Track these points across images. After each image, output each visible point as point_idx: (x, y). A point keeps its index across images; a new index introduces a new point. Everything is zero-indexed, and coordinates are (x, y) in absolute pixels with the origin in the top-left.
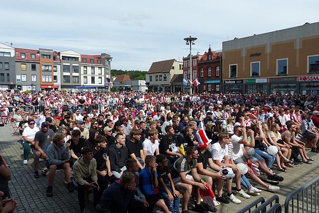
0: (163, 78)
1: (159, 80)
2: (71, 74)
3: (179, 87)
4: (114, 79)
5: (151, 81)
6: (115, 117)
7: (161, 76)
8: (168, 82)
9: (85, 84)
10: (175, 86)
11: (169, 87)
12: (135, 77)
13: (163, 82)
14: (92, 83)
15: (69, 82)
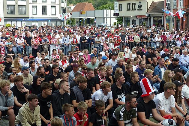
0: (137, 8)
1: (131, 9)
2: (17, 3)
3: (159, 19)
4: (73, 7)
5: (121, 10)
6: (64, 62)
7: (134, 4)
8: (144, 13)
9: (34, 16)
10: (154, 17)
11: (146, 20)
12: (100, 5)
13: (137, 13)
14: (43, 14)
15: (15, 13)
